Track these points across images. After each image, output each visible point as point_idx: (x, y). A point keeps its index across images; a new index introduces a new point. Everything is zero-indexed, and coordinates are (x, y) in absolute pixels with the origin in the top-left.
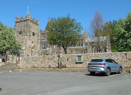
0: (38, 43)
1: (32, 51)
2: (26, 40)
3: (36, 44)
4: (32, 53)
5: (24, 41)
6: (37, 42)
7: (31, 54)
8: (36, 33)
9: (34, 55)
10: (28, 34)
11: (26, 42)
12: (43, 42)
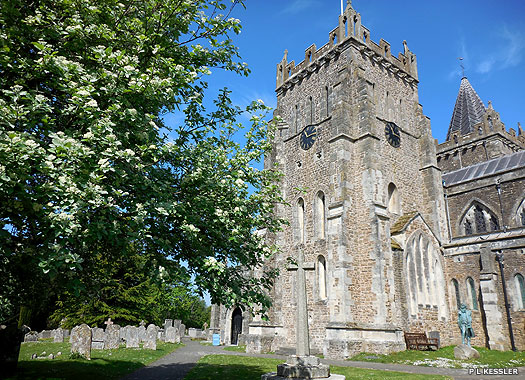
0: (432, 194)
1: (397, 249)
2: (344, 169)
3: (419, 199)
4: (398, 261)
5: (335, 179)
6: (422, 189)
7: (391, 275)
8: (407, 128)
9: (413, 278)
10: (356, 131)
11: (350, 185)
12: (464, 188)
